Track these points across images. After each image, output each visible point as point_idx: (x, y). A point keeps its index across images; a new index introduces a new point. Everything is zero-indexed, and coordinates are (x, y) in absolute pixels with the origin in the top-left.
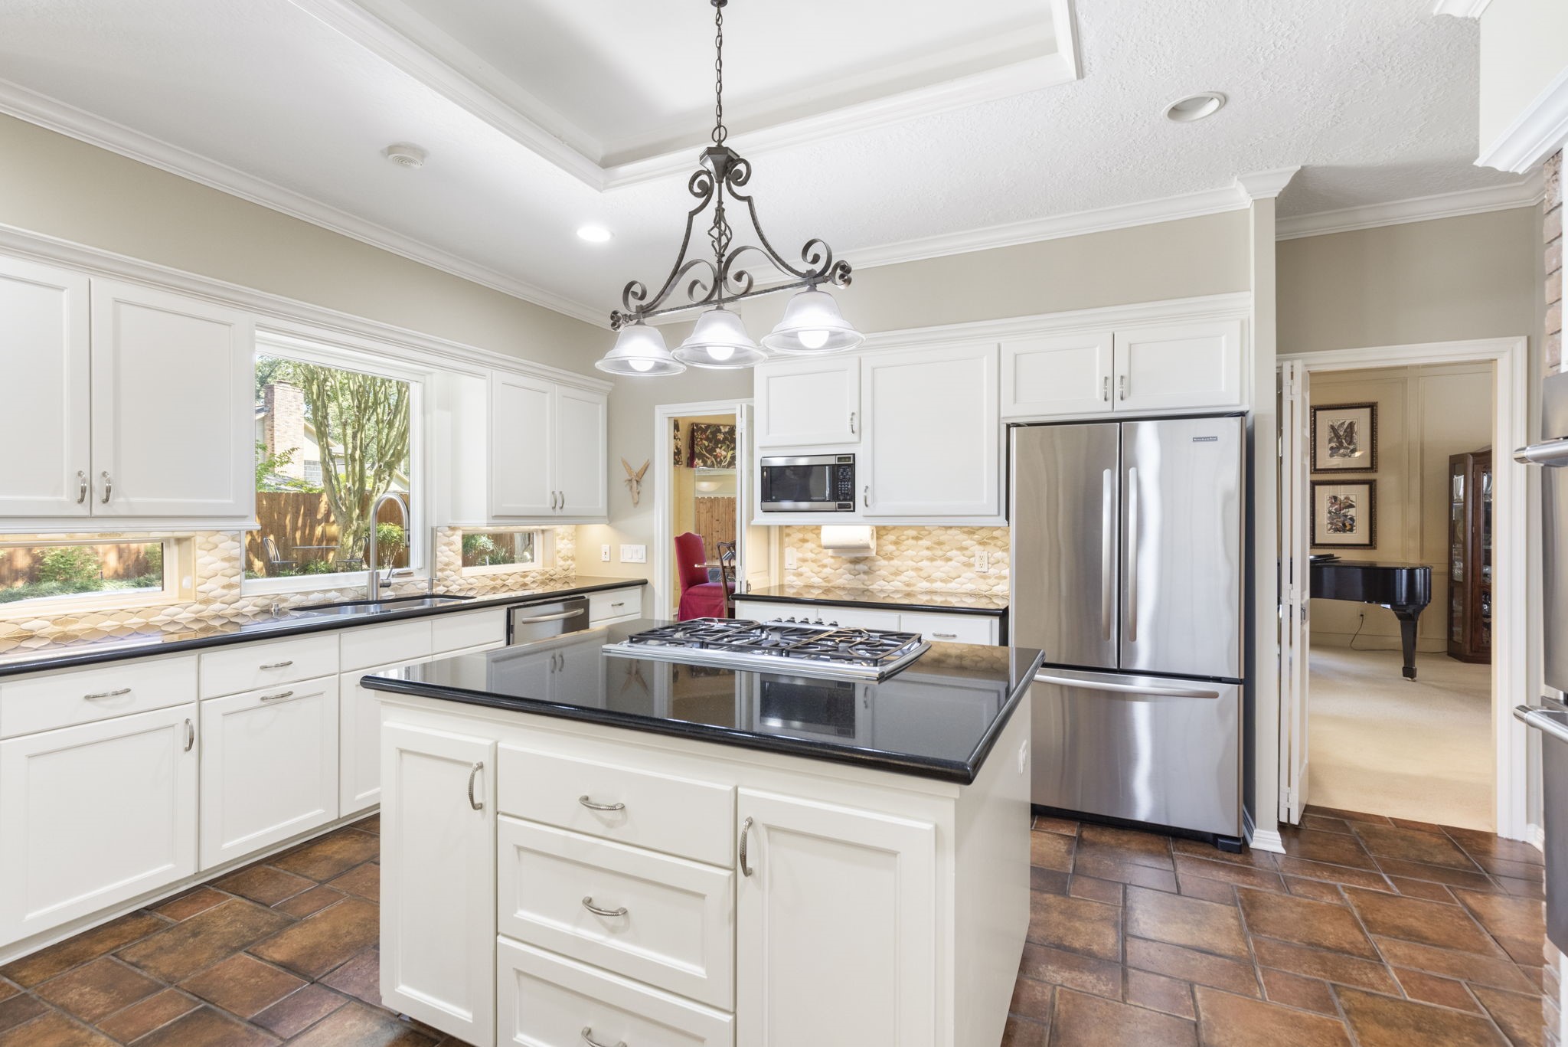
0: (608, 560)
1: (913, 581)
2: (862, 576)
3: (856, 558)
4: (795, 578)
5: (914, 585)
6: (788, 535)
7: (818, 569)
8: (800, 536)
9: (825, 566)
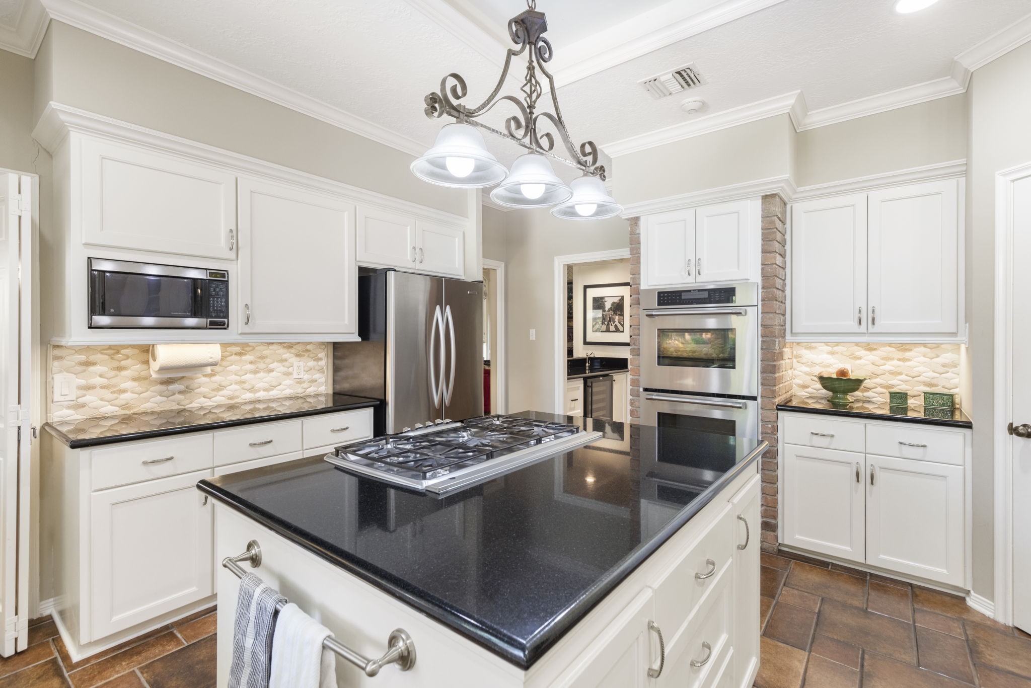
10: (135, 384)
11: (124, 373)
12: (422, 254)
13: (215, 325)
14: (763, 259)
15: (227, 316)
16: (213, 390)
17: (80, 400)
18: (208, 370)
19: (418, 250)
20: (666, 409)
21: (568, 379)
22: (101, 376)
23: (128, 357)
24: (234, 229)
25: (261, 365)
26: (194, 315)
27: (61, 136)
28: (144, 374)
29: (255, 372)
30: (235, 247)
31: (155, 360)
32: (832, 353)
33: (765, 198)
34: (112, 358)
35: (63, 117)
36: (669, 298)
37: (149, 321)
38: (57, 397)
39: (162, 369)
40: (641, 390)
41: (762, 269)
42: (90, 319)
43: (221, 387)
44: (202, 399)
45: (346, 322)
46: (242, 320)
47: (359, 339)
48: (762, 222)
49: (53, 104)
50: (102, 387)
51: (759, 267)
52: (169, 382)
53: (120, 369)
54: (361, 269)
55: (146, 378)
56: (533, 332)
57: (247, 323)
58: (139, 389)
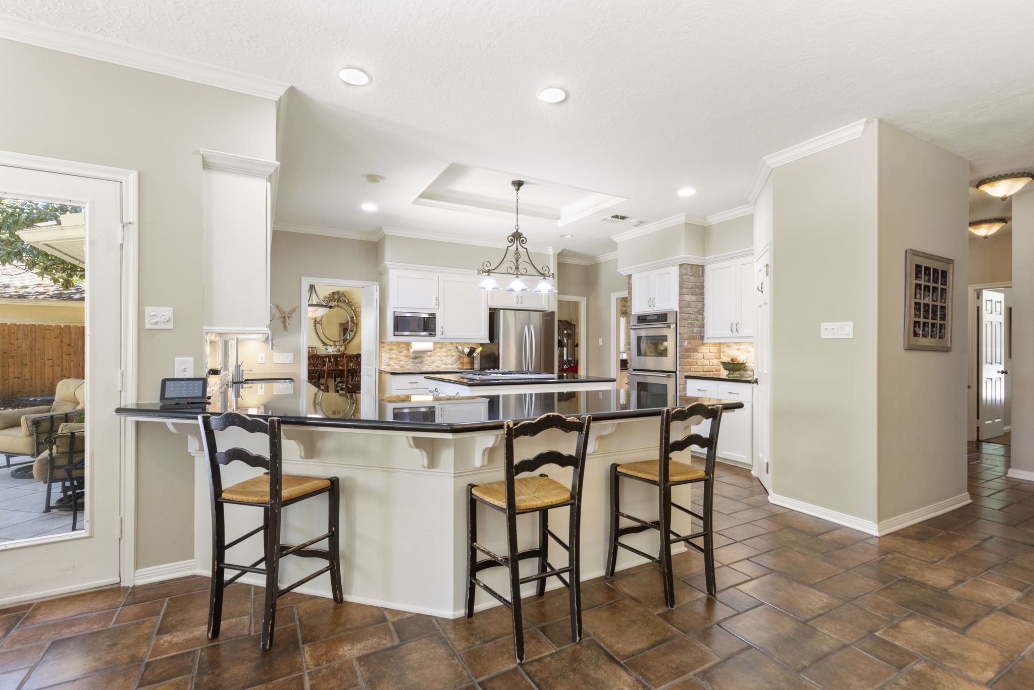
0: (264, 362)
1: (440, 365)
2: (418, 364)
3: (416, 356)
4: (386, 367)
5: (440, 367)
6: (383, 347)
7: (397, 362)
8: (389, 347)
9: (401, 361)
10: (405, 358)
11: (401, 354)
12: (522, 299)
13: (431, 335)
14: (680, 298)
15: (435, 332)
16: (431, 363)
17: (389, 363)
18: (429, 353)
19: (520, 297)
20: (641, 380)
21: (621, 370)
22: (395, 354)
23: (402, 348)
24: (438, 296)
25: (449, 353)
26: (424, 331)
27: (386, 270)
28: (408, 354)
29: (447, 356)
30: (438, 304)
31: (411, 348)
32: (738, 349)
33: (680, 265)
34: (398, 348)
35: (388, 266)
36: (642, 319)
37: (406, 333)
38: (383, 361)
39: (414, 352)
40: (632, 370)
41: (679, 303)
42: (394, 333)
43: (433, 362)
44: (427, 366)
45: (483, 334)
46: (440, 333)
47: (489, 342)
48: (679, 278)
49: (386, 263)
50: (395, 359)
51: (678, 302)
52: (416, 358)
53: (400, 352)
54: (490, 309)
55: (408, 356)
56: (601, 340)
57: (442, 334)
58: (406, 360)
